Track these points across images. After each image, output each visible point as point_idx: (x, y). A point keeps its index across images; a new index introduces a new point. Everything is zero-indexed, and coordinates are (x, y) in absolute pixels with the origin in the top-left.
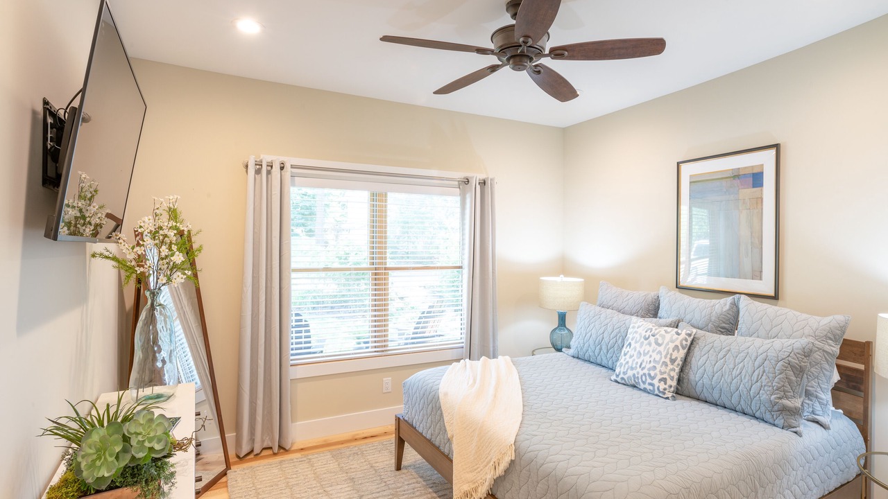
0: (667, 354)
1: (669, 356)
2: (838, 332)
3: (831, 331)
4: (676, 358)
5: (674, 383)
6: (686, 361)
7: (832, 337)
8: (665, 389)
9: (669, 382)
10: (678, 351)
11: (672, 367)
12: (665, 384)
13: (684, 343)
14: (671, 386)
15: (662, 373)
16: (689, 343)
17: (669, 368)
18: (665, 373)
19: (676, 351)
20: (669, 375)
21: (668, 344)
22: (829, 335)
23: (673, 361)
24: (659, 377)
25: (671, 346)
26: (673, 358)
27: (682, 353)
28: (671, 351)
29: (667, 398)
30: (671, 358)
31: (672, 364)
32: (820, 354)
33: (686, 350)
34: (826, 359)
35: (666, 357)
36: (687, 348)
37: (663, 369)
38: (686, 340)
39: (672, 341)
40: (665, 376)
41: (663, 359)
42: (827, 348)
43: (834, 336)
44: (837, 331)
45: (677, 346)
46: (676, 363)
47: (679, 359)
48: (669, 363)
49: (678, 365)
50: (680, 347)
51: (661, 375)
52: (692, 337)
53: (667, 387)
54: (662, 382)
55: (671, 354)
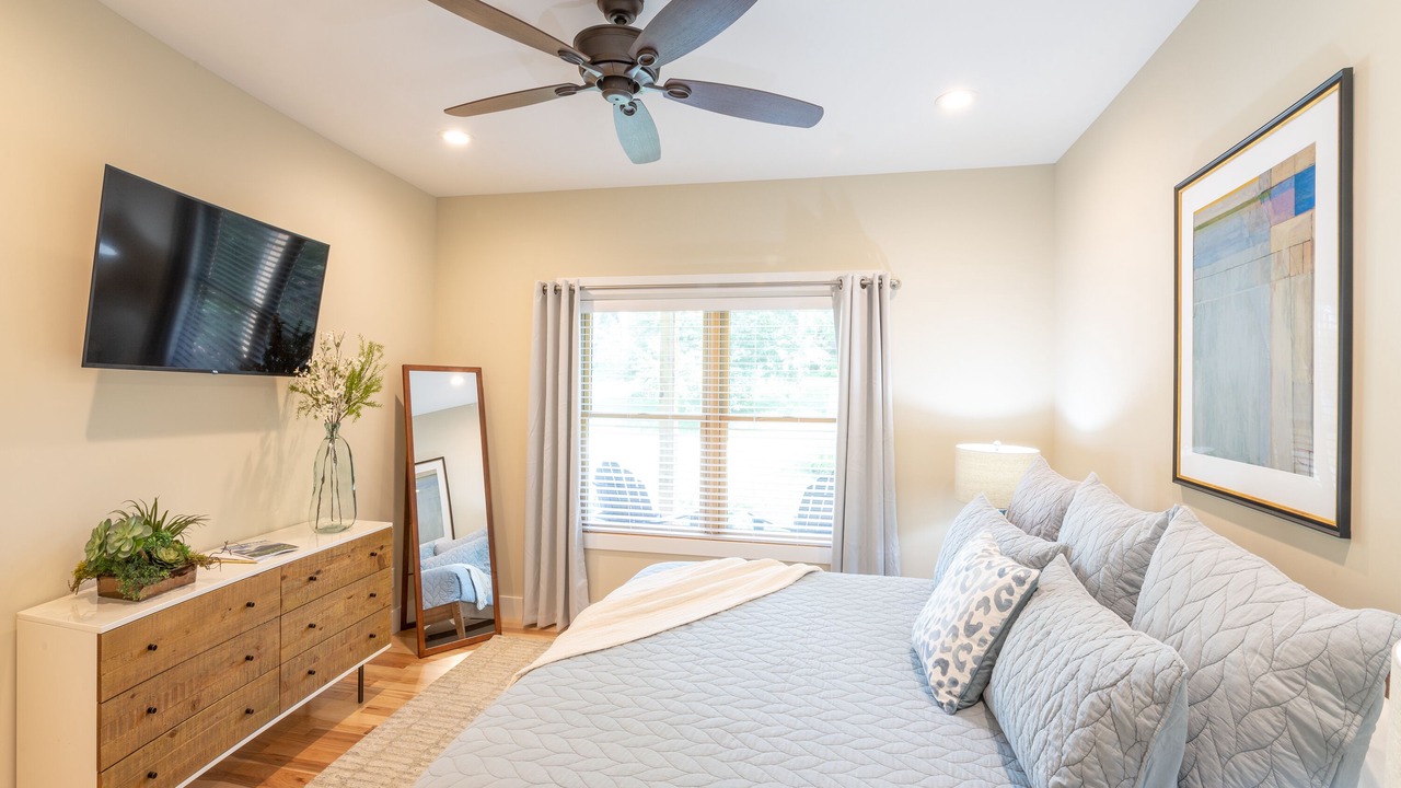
0: (967, 609)
1: (966, 617)
2: (1358, 669)
3: (1325, 654)
4: (979, 626)
5: (965, 678)
6: (1002, 635)
7: (1330, 679)
8: (940, 684)
9: (953, 672)
10: (988, 609)
11: (966, 641)
12: (944, 673)
13: (1004, 596)
14: (955, 683)
15: (945, 649)
16: (1016, 599)
17: (958, 642)
18: (949, 650)
19: (982, 610)
20: (956, 657)
21: (975, 591)
22: (1319, 667)
23: (971, 630)
24: (937, 655)
25: (979, 596)
26: (973, 622)
27: (996, 618)
28: (973, 607)
29: (941, 705)
30: (967, 623)
31: (968, 636)
32: (1273, 719)
33: (1007, 614)
34: (1294, 742)
35: (960, 618)
36: (1011, 610)
37: (948, 641)
38: (1010, 591)
39: (984, 588)
40: (948, 657)
41: (954, 622)
42: (1302, 707)
43: (1339, 676)
44: (1351, 664)
45: (986, 600)
46: (977, 636)
47: (986, 629)
48: (961, 631)
49: (983, 641)
50: (992, 603)
51: (942, 652)
52: (1026, 587)
53: (945, 680)
54: (939, 668)
55: (972, 615)
